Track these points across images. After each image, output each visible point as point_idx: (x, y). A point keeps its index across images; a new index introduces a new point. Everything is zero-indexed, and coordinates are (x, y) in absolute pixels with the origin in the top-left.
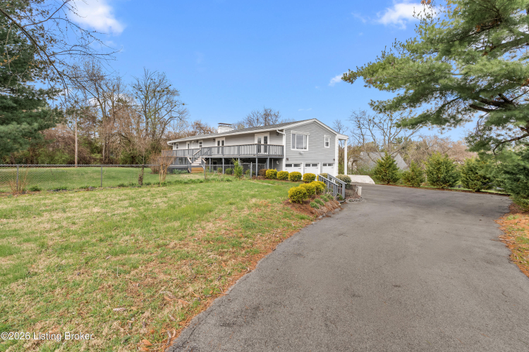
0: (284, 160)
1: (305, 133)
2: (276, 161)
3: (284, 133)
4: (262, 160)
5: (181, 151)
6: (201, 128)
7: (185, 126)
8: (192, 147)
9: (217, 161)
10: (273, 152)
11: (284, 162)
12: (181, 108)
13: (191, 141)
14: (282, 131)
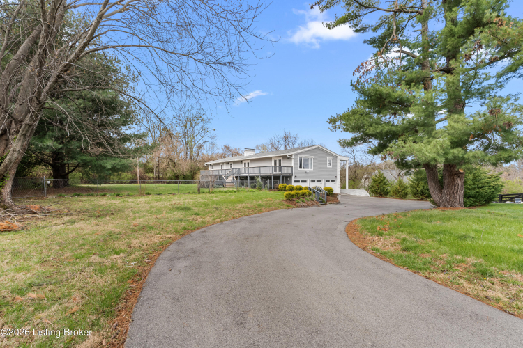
0: (293, 177)
1: (310, 157)
2: (287, 178)
3: (293, 157)
4: (277, 178)
5: (215, 170)
6: (230, 150)
7: (215, 148)
8: (225, 167)
9: (244, 178)
10: (285, 172)
11: (293, 179)
12: (213, 133)
13: (223, 163)
14: (291, 155)
